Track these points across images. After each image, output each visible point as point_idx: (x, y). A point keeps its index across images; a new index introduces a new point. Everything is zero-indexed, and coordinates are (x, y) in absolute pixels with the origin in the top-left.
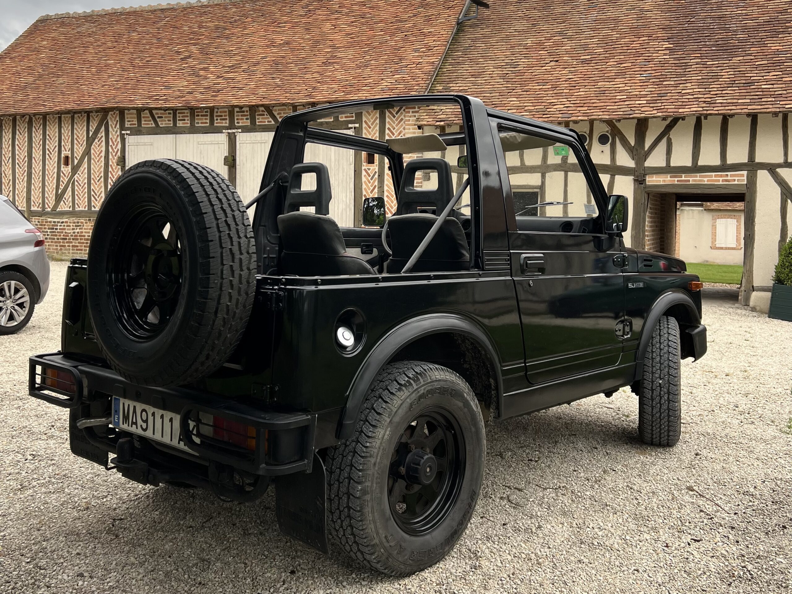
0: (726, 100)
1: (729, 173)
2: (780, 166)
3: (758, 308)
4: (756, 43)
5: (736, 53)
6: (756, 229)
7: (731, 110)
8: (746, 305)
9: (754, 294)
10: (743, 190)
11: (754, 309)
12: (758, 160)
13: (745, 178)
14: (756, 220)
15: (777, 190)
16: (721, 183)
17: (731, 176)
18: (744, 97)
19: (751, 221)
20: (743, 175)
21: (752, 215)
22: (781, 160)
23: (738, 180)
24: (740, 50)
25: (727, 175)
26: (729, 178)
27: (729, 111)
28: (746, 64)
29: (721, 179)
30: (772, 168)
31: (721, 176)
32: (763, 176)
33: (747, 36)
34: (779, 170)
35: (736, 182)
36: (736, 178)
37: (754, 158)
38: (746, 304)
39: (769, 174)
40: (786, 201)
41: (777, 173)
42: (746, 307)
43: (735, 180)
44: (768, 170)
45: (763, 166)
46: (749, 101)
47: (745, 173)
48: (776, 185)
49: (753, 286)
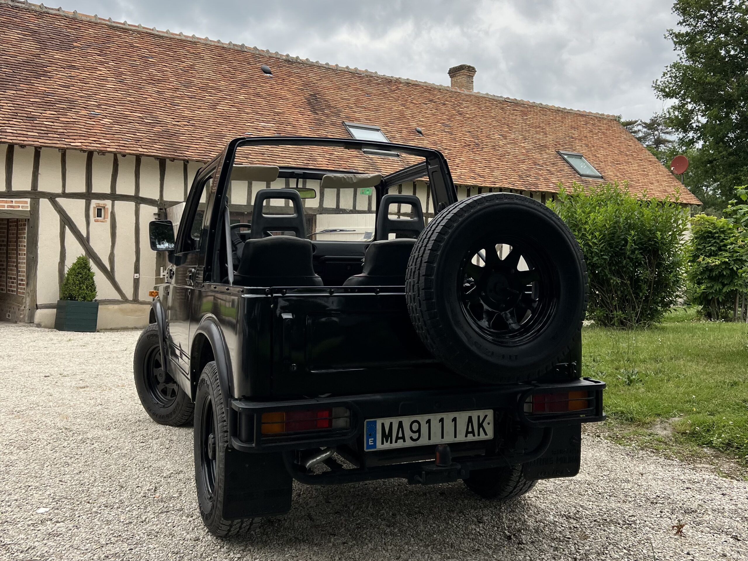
0: (16, 130)
1: (14, 200)
2: (59, 196)
3: (43, 325)
4: (23, 80)
5: (7, 86)
6: (39, 252)
7: (24, 141)
8: (31, 323)
9: (39, 312)
10: (28, 216)
11: (39, 326)
12: (40, 189)
13: (29, 205)
14: (39, 244)
15: (56, 218)
16: (6, 209)
17: (16, 202)
18: (31, 130)
19: (34, 245)
20: (26, 203)
21: (35, 239)
22: (59, 191)
23: (22, 207)
24: (10, 84)
25: (12, 201)
26: (14, 204)
27: (22, 142)
28: (22, 99)
29: (6, 205)
30: (52, 197)
31: (6, 202)
32: (44, 204)
33: (11, 71)
34: (58, 199)
35: (20, 209)
36: (21, 205)
37: (37, 187)
38: (31, 321)
39: (49, 202)
40: (64, 227)
41: (56, 201)
42: (31, 324)
43: (19, 207)
44: (49, 199)
45: (44, 195)
46: (37, 134)
47: (29, 200)
48: (56, 212)
49: (36, 305)
